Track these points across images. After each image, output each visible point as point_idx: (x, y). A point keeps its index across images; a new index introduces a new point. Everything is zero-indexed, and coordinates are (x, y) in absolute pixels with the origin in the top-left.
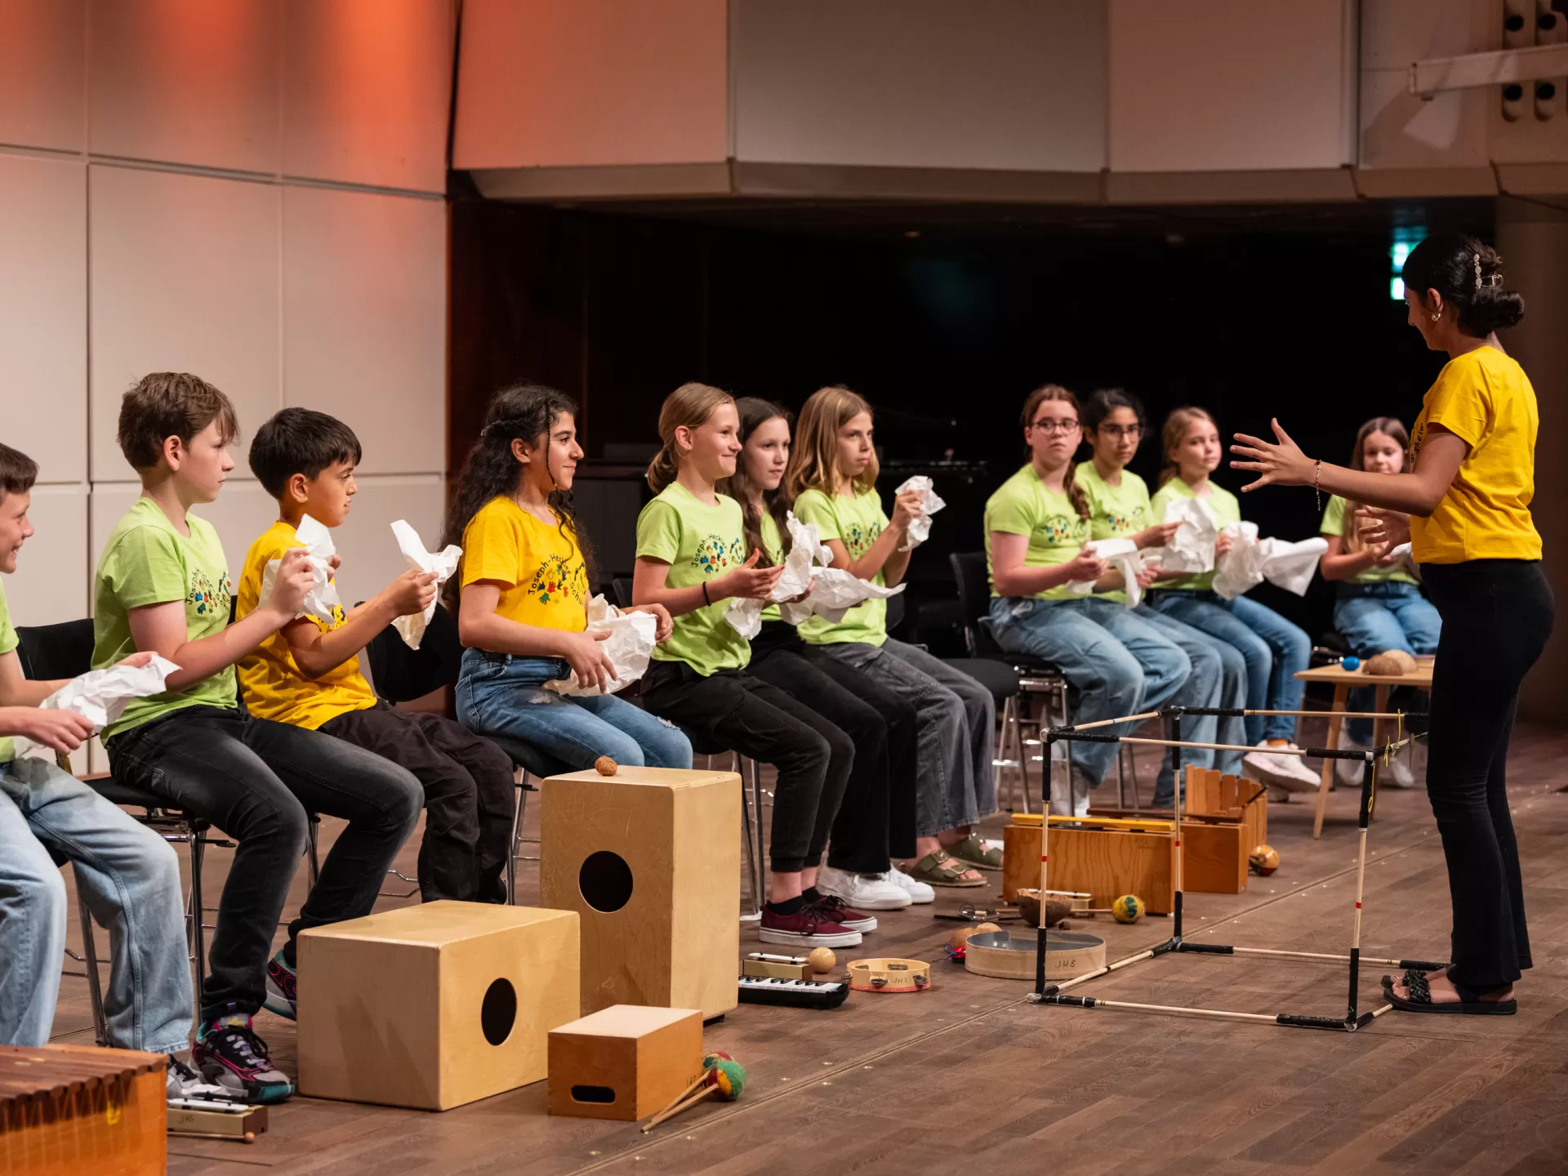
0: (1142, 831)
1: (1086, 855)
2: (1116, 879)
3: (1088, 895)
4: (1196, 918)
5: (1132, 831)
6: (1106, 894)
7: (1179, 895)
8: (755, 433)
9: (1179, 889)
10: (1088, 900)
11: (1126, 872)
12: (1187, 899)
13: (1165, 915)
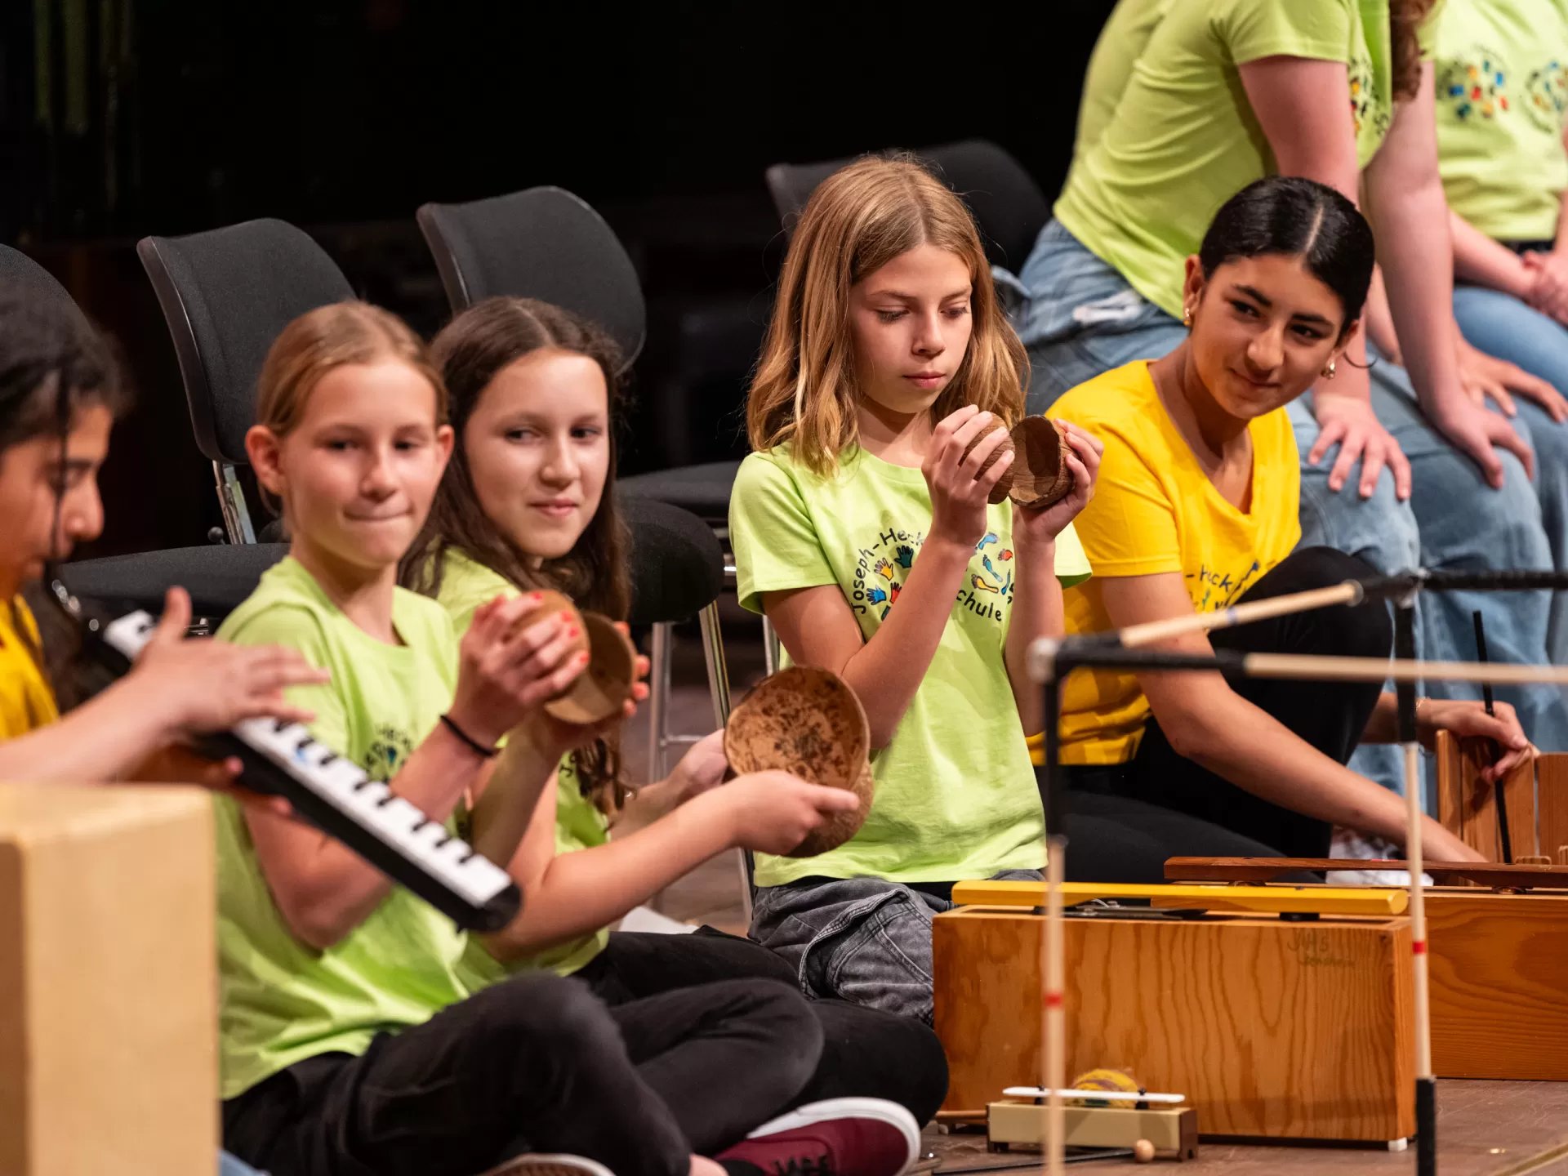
0: (1313, 917)
1: (1160, 988)
2: (1246, 1050)
3: (1177, 1098)
4: (1478, 1151)
5: (1285, 917)
6: (1218, 1095)
7: (1424, 1090)
8: (487, 396)
9: (1426, 1072)
10: (1176, 1112)
11: (1272, 1031)
12: (1444, 1095)
13: (1382, 1146)
